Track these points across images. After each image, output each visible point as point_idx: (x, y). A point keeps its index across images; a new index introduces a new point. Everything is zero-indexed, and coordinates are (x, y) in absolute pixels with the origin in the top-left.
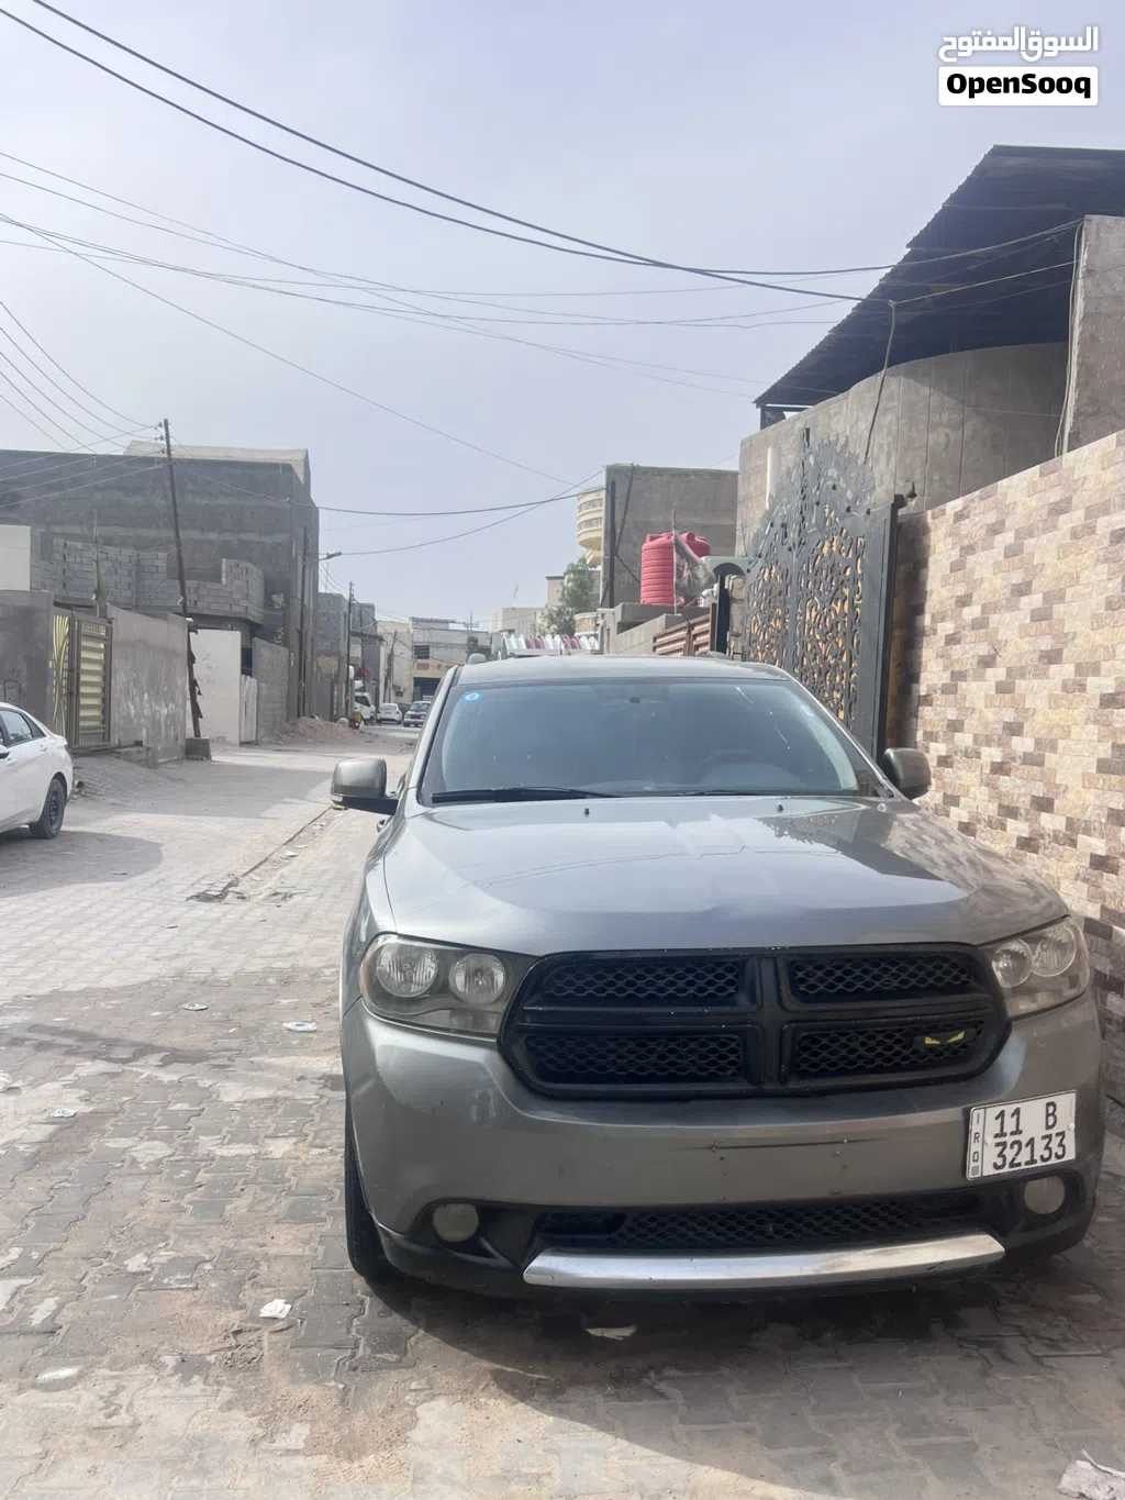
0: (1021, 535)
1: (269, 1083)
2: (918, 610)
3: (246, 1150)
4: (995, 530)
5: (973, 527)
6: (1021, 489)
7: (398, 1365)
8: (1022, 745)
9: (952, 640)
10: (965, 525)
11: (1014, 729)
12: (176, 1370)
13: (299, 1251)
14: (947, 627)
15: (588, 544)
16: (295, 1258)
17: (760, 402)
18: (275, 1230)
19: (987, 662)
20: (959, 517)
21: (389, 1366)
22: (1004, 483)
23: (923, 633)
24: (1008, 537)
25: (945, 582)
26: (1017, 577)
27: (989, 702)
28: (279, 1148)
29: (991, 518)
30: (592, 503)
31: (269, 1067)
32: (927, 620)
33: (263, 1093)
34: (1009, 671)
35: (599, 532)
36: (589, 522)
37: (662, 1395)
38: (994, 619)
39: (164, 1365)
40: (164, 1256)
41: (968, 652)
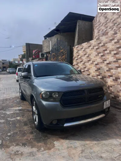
0: (85, 49)
1: (12, 111)
2: (73, 57)
3: (14, 119)
4: (82, 48)
5: (79, 48)
6: (85, 45)
7: (48, 139)
8: (86, 69)
9: (77, 60)
10: (78, 48)
11: (85, 68)
12: (22, 145)
13: (28, 129)
14: (76, 58)
15: (24, 51)
16: (28, 130)
17: (44, 37)
18: (24, 127)
19: (81, 62)
20: (77, 47)
21: (47, 139)
22: (83, 44)
23: (73, 59)
24: (83, 49)
25: (76, 54)
26: (85, 53)
27: (82, 65)
28: (18, 118)
29: (81, 47)
30: (24, 47)
31: (11, 109)
32: (74, 58)
33: (12, 112)
34: (84, 62)
35: (25, 50)
36: (24, 49)
37: (77, 135)
38: (82, 57)
39: (21, 145)
40: (12, 133)
41: (79, 61)
